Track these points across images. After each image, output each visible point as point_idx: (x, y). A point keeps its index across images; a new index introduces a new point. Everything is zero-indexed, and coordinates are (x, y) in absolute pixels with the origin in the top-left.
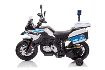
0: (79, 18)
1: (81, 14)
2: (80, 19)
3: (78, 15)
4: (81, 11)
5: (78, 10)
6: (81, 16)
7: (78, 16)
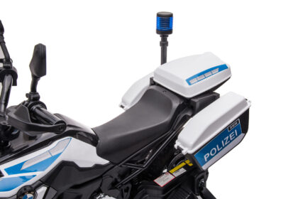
0: (164, 44)
1: (170, 32)
2: (169, 48)
3: (159, 36)
4: (171, 16)
5: (159, 15)
6: (170, 38)
7: (158, 38)
